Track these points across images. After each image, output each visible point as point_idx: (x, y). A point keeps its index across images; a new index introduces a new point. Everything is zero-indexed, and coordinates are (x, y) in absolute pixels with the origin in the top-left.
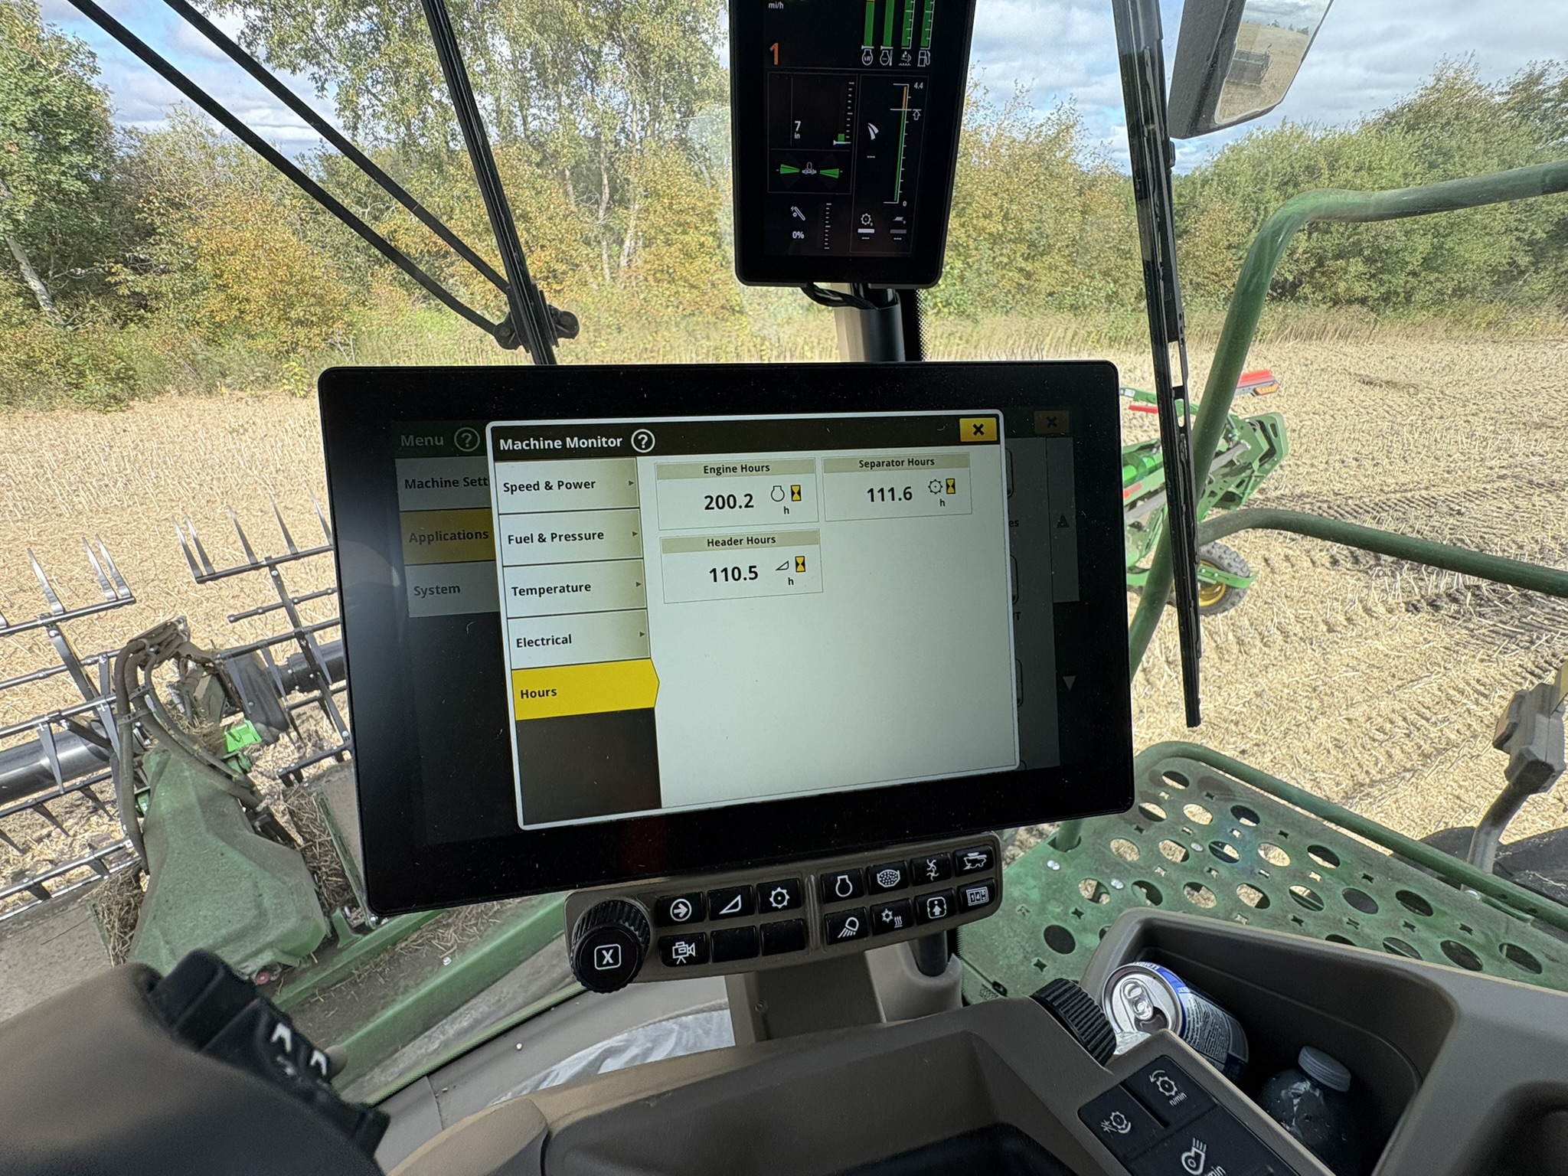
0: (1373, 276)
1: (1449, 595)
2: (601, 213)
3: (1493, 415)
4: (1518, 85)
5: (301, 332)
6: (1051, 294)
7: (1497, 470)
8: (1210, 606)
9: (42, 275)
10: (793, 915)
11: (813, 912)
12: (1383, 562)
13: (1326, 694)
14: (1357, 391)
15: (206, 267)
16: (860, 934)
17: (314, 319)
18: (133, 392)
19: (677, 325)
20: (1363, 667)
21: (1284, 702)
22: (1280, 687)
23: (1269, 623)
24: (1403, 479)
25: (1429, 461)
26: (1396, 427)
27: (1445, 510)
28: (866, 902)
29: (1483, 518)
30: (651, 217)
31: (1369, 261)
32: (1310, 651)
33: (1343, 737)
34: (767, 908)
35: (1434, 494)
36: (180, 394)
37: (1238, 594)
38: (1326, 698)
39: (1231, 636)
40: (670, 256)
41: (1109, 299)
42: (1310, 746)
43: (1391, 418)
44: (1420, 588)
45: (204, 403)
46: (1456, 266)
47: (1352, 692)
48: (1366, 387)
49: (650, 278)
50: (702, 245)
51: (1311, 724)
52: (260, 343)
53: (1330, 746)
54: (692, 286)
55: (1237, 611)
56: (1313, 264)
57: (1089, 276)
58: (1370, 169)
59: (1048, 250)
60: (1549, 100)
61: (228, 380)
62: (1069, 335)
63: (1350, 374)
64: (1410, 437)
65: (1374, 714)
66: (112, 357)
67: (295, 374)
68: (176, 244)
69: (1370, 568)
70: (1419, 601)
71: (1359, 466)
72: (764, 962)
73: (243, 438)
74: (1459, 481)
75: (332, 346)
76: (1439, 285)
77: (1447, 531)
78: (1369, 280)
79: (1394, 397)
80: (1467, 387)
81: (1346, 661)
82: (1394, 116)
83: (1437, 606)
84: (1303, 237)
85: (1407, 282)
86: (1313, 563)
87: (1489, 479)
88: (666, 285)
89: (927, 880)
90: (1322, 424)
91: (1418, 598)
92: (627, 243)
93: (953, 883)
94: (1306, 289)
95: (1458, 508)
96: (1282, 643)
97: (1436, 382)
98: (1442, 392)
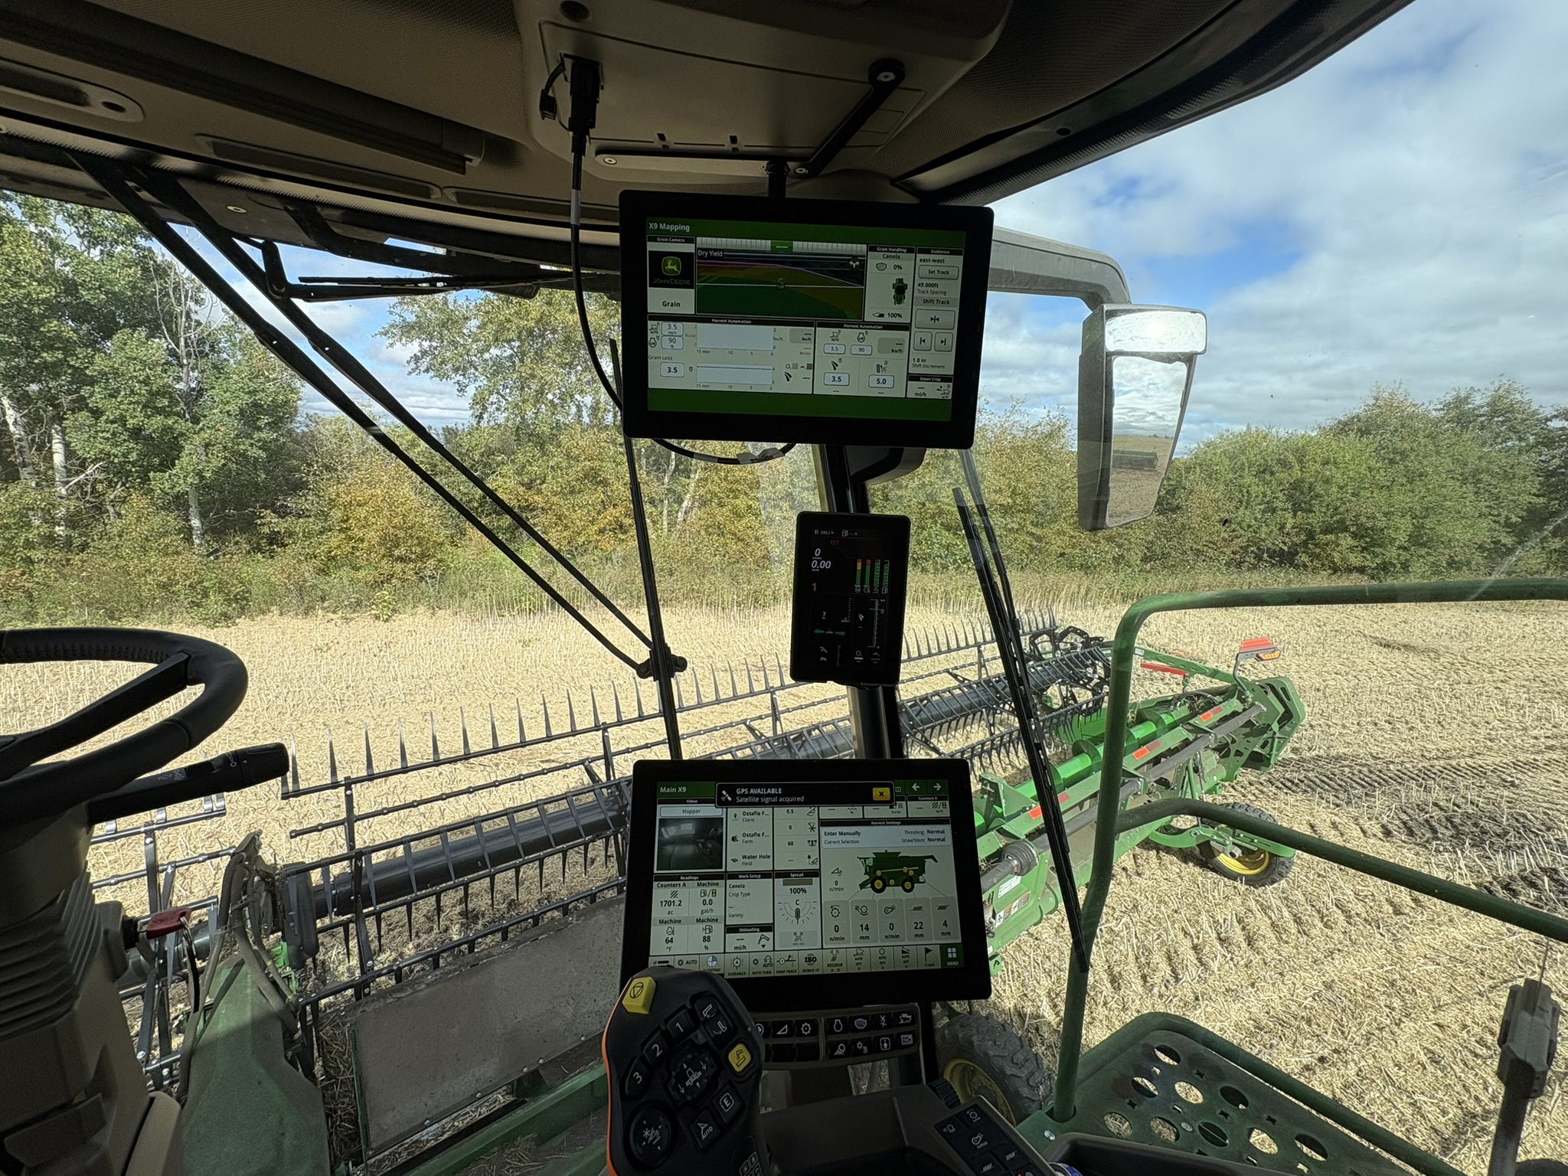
0: (1364, 549)
1: (1524, 879)
2: (666, 480)
3: (1524, 683)
4: (1450, 403)
5: (399, 567)
6: (1062, 555)
7: (1543, 740)
8: (1257, 875)
9: (203, 516)
10: (812, 1040)
11: (822, 1040)
12: (1440, 836)
13: (1407, 992)
14: (1376, 653)
15: (337, 514)
16: (845, 1055)
17: (413, 556)
18: (242, 611)
19: (723, 571)
20: (1444, 959)
21: (1360, 998)
22: (1351, 978)
23: (1326, 898)
24: (1444, 745)
25: (1467, 727)
26: (1423, 691)
27: (1497, 781)
28: (850, 1037)
29: (1541, 792)
30: (709, 485)
31: (1354, 536)
32: (1379, 936)
33: (1436, 1048)
34: (800, 1034)
35: (1480, 762)
36: (281, 614)
37: (1283, 863)
38: (1407, 996)
39: (1286, 914)
40: (722, 515)
41: (1117, 560)
42: (1400, 1057)
43: (1416, 681)
44: (1489, 868)
45: (300, 622)
46: (1443, 543)
47: (1437, 991)
48: (1386, 650)
49: (703, 533)
50: (750, 507)
51: (1396, 1029)
52: (361, 574)
53: (1424, 1059)
54: (739, 540)
55: (1288, 883)
56: (1303, 537)
57: (1094, 542)
58: (1335, 463)
59: (1054, 519)
60: (1481, 416)
61: (326, 604)
62: (1083, 591)
63: (1365, 636)
64: (1440, 701)
65: (1469, 1022)
66: (235, 582)
67: (385, 601)
68: (319, 497)
69: (1427, 841)
70: (1491, 883)
71: (1393, 729)
72: (797, 1065)
73: (325, 655)
74: (1505, 750)
75: (422, 579)
76: (1432, 559)
77: (1504, 805)
78: (1362, 552)
79: (1414, 661)
80: (1489, 654)
81: (1423, 950)
82: (1346, 424)
83: (1514, 891)
84: (1289, 515)
85: (1399, 555)
86: (1364, 832)
87: (1536, 748)
88: (715, 537)
89: (880, 1028)
90: (1345, 683)
91: (1490, 879)
92: (685, 504)
93: (894, 1031)
94: (1304, 558)
95: (1510, 779)
96: (1345, 924)
97: (1455, 647)
98: (1465, 658)
